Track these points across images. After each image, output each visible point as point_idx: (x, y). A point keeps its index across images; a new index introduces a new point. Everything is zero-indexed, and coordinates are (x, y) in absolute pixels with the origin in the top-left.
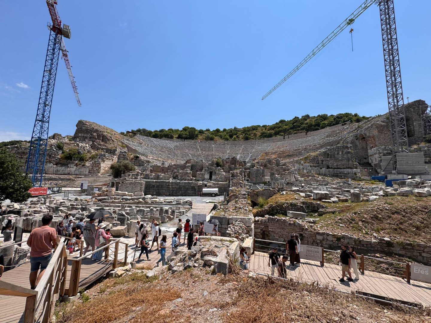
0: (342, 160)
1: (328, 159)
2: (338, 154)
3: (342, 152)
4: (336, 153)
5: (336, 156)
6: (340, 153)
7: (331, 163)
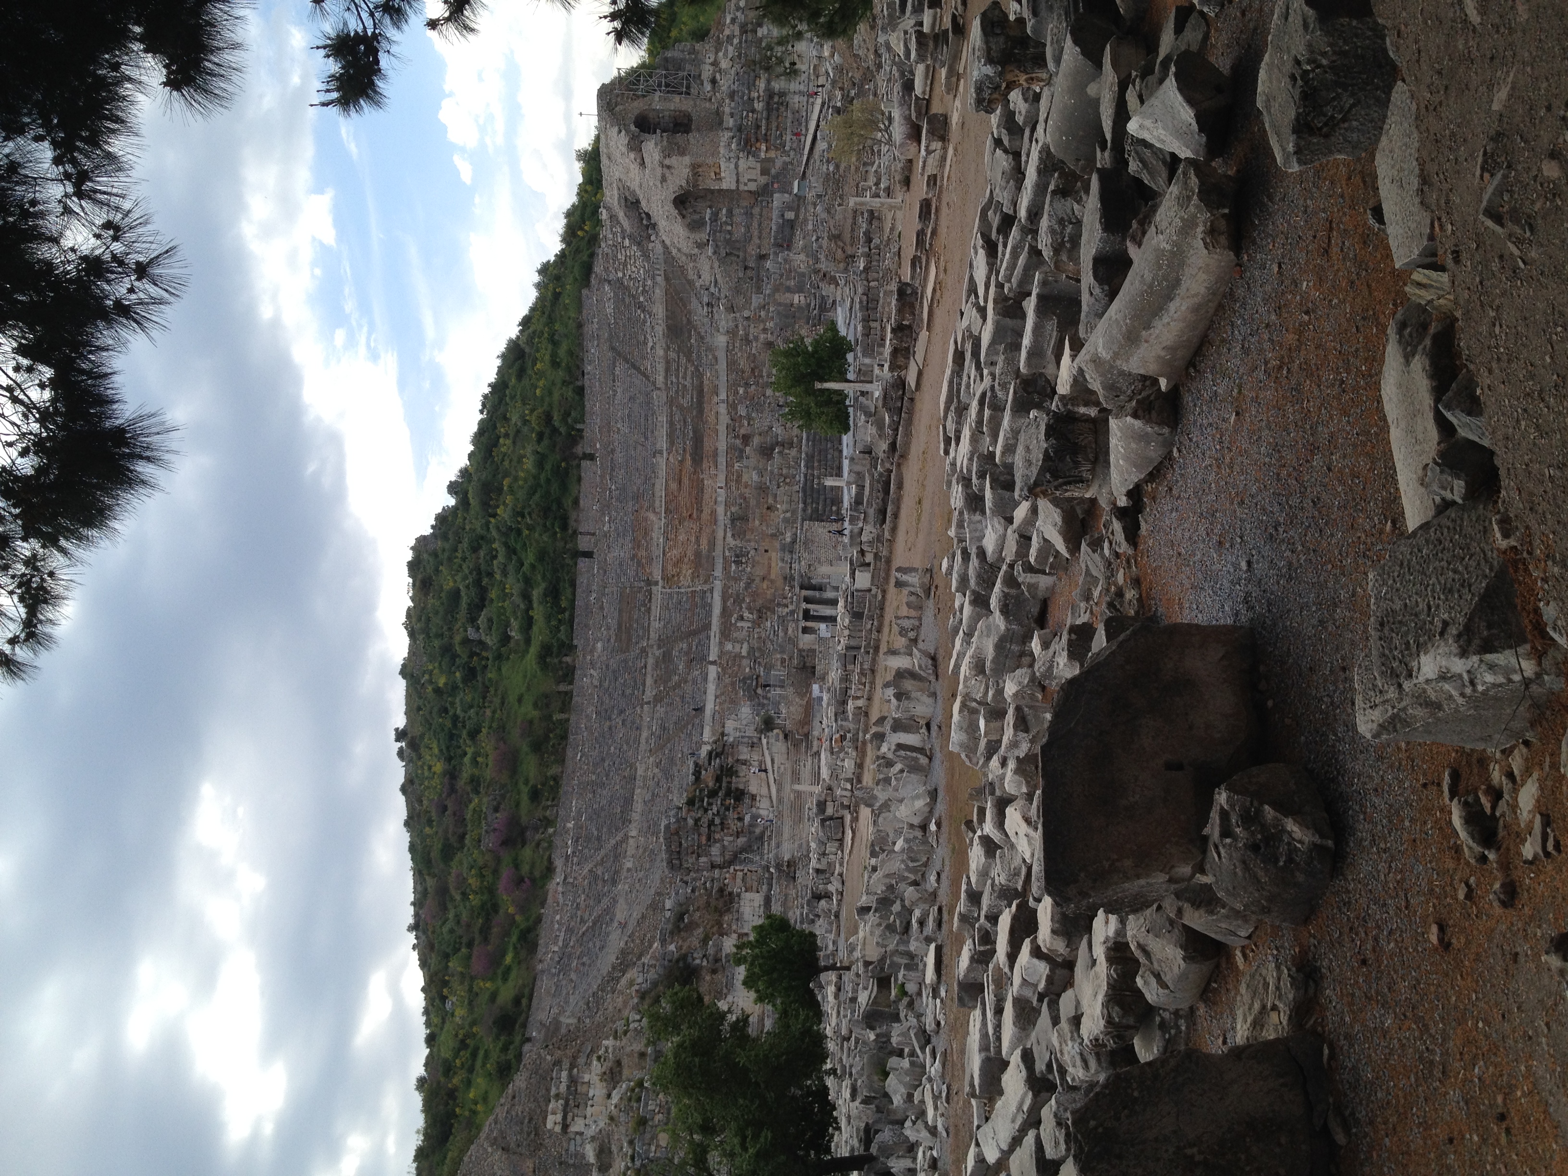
1: (741, 254)
2: (730, 232)
3: (726, 223)
4: (728, 237)
6: (729, 228)
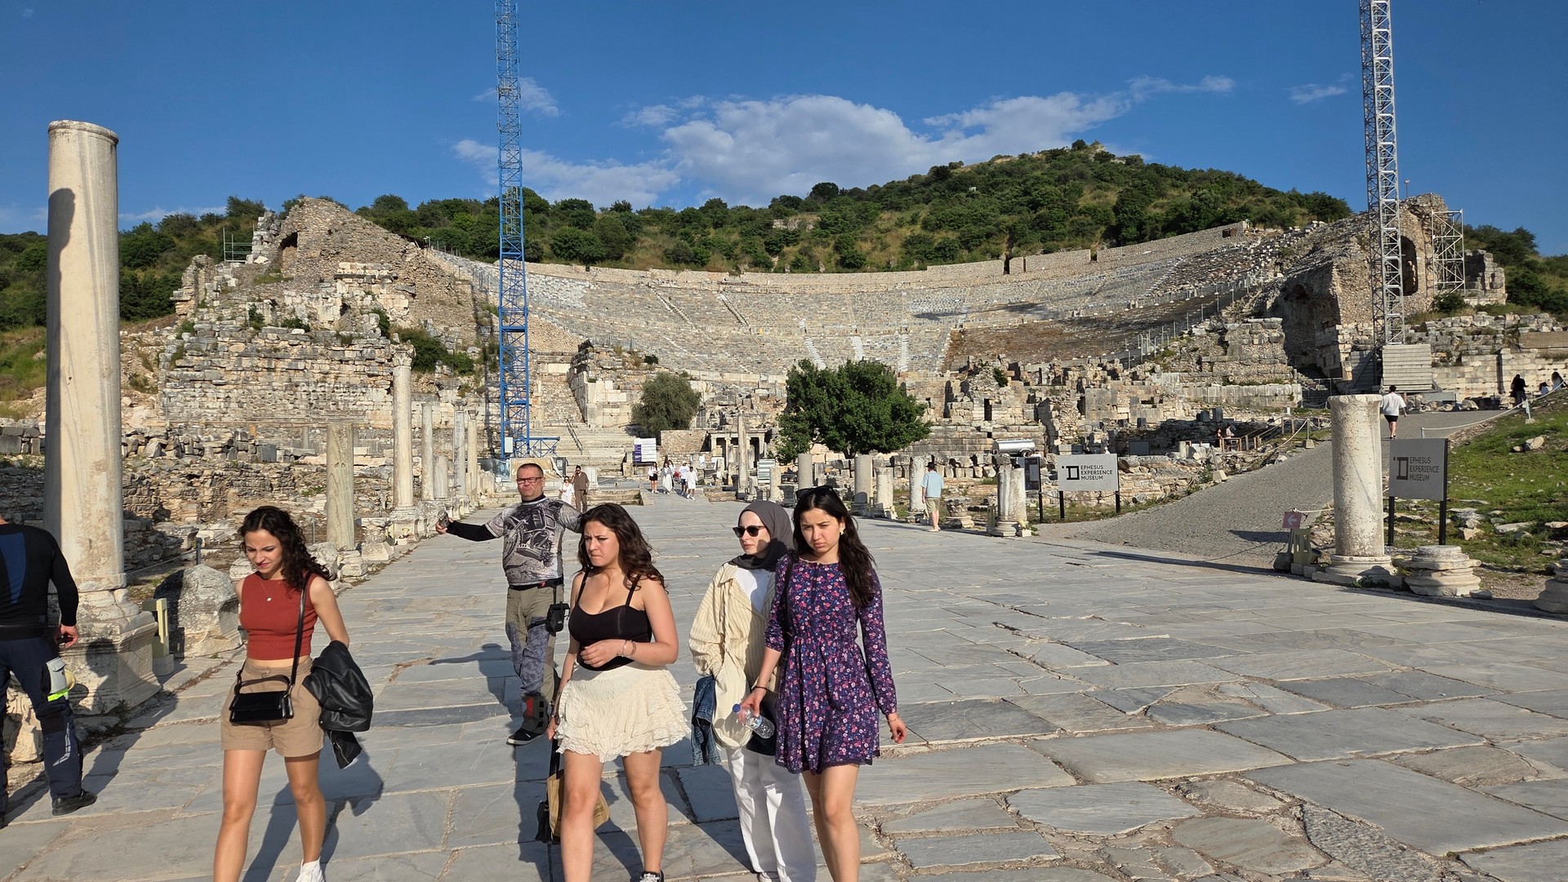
1: (1226, 358)
2: (1251, 343)
3: (1261, 338)
4: (1245, 342)
5: (1246, 349)
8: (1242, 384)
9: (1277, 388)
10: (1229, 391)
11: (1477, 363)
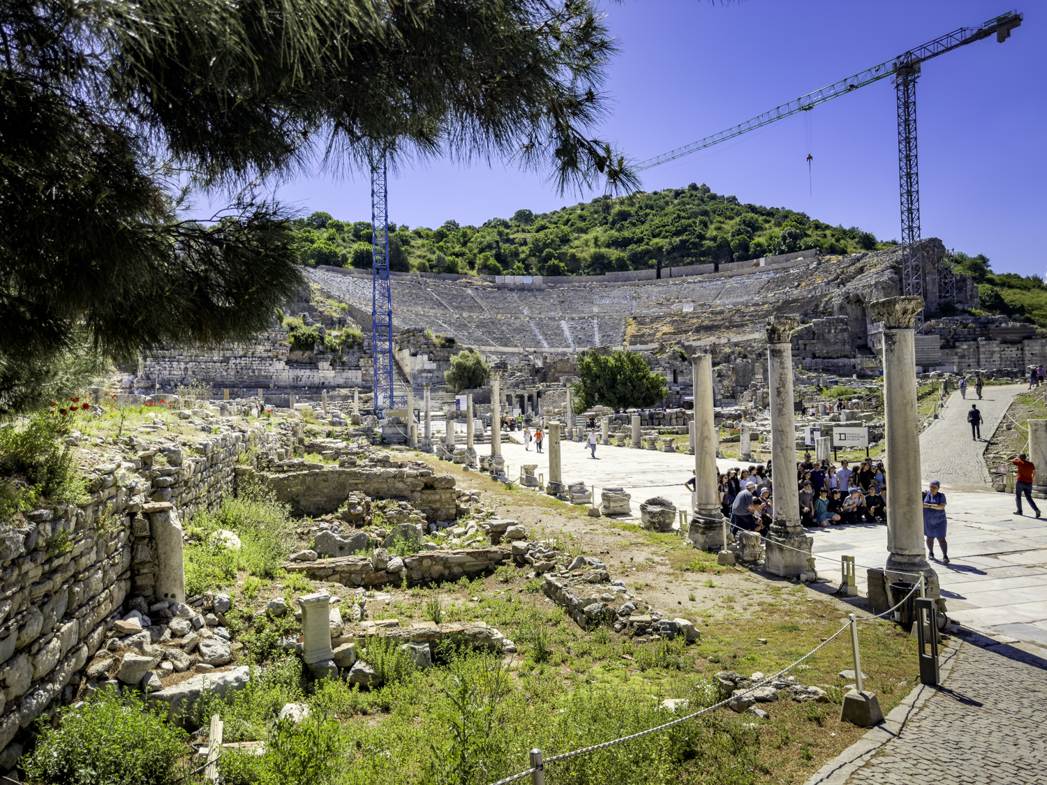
0: (835, 343)
1: (814, 341)
2: (829, 332)
3: (836, 329)
4: (826, 331)
5: (826, 335)
6: (833, 331)
7: (819, 348)
8: (824, 358)
9: (846, 360)
10: (816, 363)
11: (965, 347)
